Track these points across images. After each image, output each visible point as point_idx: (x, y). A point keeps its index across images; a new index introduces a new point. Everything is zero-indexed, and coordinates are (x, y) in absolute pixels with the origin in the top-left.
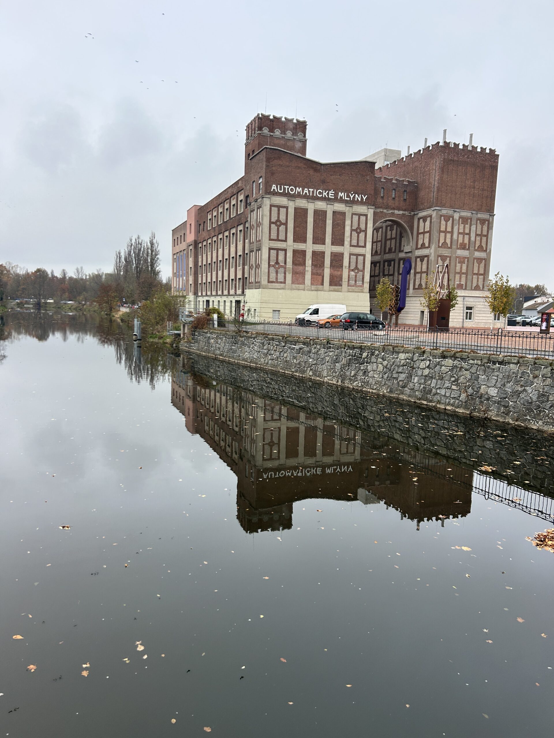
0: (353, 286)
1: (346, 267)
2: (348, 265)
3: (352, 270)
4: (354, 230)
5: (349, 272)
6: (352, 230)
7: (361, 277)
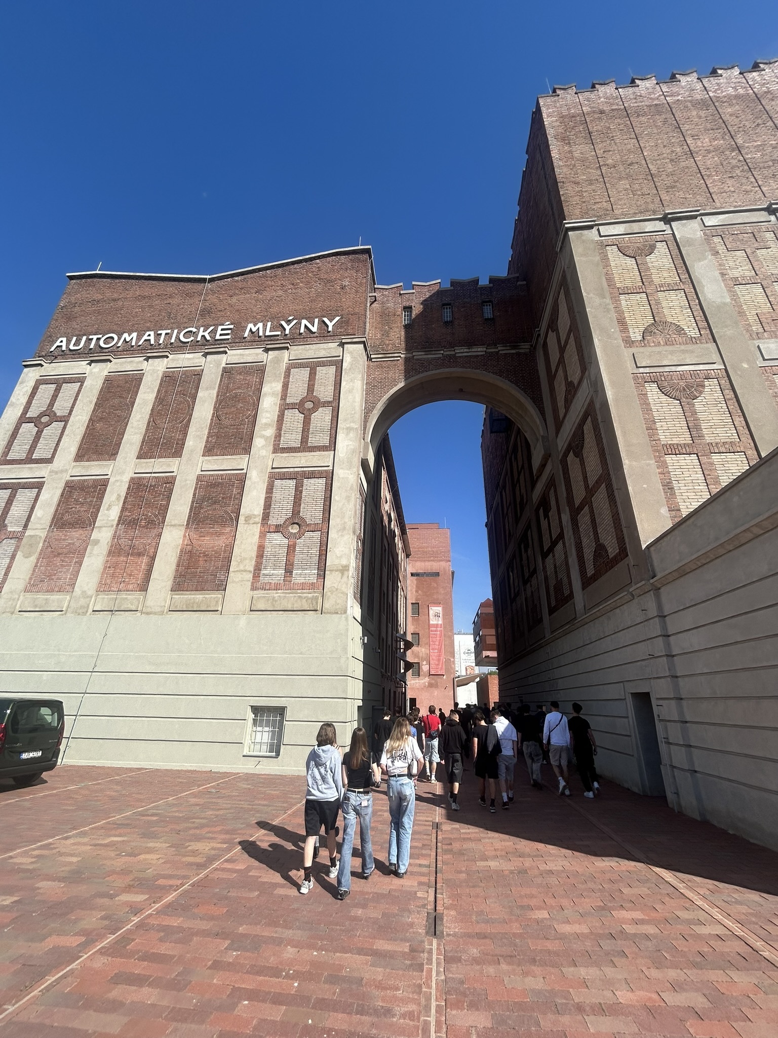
0: (277, 588)
1: (248, 518)
2: (258, 510)
3: (278, 529)
4: (292, 406)
5: (263, 535)
6: (285, 407)
7: (315, 551)
